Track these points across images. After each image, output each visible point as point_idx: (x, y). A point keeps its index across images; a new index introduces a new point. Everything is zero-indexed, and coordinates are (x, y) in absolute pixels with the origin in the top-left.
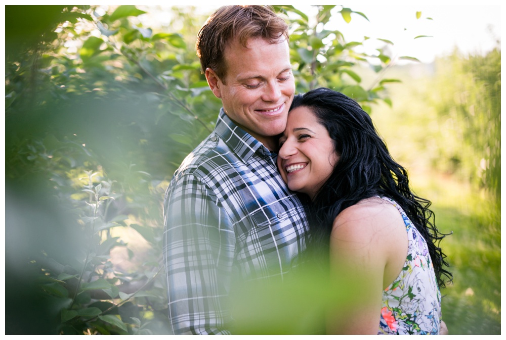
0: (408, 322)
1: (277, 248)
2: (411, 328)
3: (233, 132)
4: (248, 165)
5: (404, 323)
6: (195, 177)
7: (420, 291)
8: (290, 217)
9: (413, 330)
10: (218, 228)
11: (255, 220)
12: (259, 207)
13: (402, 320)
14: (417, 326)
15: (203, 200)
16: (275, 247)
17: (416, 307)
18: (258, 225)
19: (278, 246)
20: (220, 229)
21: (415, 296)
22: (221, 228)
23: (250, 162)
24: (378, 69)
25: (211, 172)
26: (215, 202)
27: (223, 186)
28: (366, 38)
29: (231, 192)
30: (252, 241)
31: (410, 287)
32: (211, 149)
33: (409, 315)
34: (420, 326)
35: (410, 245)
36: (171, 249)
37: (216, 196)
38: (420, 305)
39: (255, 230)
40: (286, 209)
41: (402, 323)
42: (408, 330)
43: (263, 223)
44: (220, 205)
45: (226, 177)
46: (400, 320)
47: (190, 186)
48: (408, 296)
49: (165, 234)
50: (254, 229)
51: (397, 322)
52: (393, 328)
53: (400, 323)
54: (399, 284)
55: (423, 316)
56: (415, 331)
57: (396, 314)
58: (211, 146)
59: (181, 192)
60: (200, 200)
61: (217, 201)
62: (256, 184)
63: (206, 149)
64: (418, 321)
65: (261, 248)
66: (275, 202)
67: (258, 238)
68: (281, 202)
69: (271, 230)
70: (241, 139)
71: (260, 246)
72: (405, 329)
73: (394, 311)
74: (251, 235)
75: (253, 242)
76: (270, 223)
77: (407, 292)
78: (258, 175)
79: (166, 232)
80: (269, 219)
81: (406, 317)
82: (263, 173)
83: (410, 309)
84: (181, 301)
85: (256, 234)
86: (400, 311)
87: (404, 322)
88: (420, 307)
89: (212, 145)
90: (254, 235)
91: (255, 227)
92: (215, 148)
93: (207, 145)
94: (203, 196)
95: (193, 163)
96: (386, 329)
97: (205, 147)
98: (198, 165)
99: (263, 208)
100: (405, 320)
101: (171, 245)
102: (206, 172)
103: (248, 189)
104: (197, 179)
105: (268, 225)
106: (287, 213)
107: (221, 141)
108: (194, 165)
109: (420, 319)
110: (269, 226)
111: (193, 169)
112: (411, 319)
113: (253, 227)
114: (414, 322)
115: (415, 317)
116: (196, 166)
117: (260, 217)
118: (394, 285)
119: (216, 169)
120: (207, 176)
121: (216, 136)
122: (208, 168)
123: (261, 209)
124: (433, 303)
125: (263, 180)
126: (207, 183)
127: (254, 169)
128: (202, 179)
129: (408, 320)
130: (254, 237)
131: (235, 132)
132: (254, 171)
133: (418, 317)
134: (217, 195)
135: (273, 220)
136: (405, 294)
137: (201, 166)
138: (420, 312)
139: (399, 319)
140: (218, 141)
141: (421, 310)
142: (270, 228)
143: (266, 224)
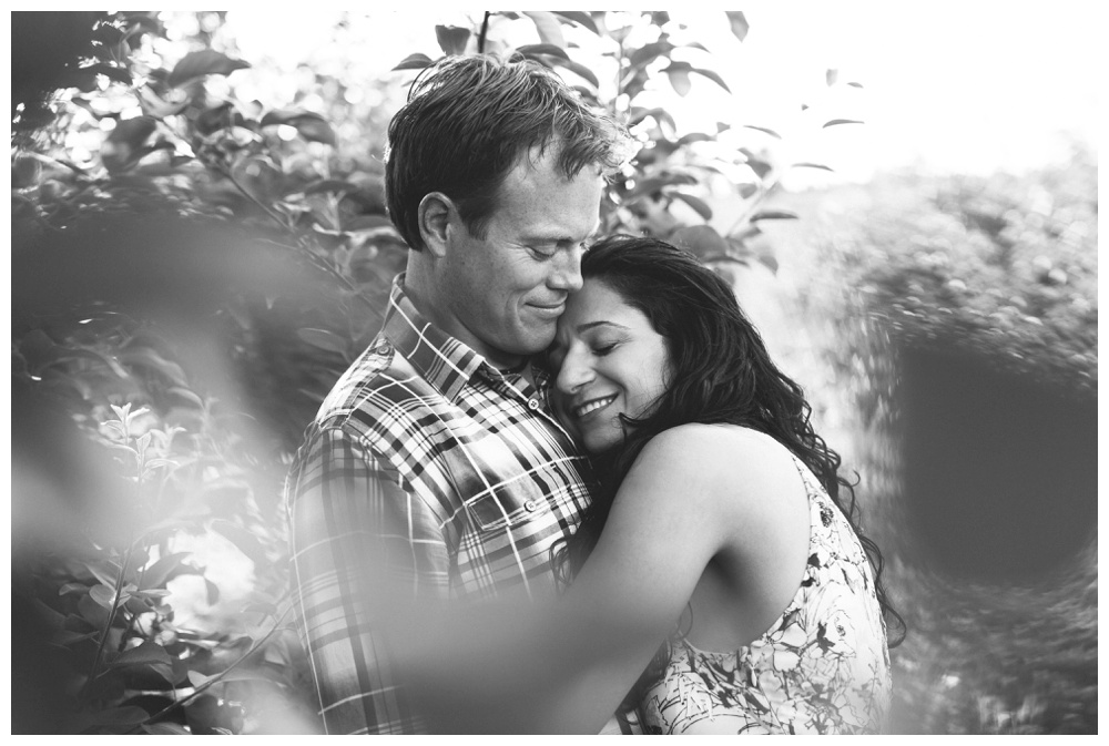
0: (815, 702)
1: (524, 577)
2: (822, 717)
3: (421, 335)
4: (460, 402)
5: (807, 705)
6: (346, 434)
7: (844, 635)
8: (555, 508)
9: (825, 720)
10: (408, 537)
11: (477, 518)
12: (486, 488)
13: (803, 696)
14: (834, 712)
15: (371, 479)
16: (521, 575)
17: (834, 670)
18: (484, 527)
19: (526, 572)
20: (412, 540)
21: (832, 645)
22: (414, 538)
23: (463, 394)
24: (747, 191)
25: (379, 421)
26: (398, 482)
27: (409, 445)
28: (723, 127)
29: (430, 456)
30: (470, 561)
31: (819, 624)
32: (377, 371)
33: (818, 687)
34: (841, 712)
35: (813, 535)
36: (311, 594)
37: (396, 469)
38: (843, 666)
39: (477, 537)
40: (546, 489)
41: (802, 704)
42: (815, 719)
43: (494, 523)
44: (408, 487)
45: (414, 424)
46: (799, 698)
47: (339, 453)
48: (816, 644)
49: (293, 561)
50: (474, 536)
51: (792, 703)
52: (782, 715)
53: (798, 706)
54: (797, 618)
55: (849, 690)
56: (829, 722)
57: (789, 685)
58: (378, 365)
59: (321, 468)
60: (364, 480)
61: (401, 480)
62: (477, 439)
63: (368, 373)
64: (838, 702)
65: (490, 576)
66: (520, 476)
67: (482, 555)
68: (535, 477)
69: (511, 537)
70: (438, 352)
71: (488, 571)
72: (810, 718)
73: (785, 677)
74: (467, 549)
75: (472, 564)
76: (509, 522)
77: (814, 637)
78: (483, 421)
79: (295, 557)
80: (508, 513)
81: (812, 690)
82: (493, 415)
83: (819, 674)
84: (348, 703)
85: (480, 546)
86: (798, 677)
87: (807, 701)
88: (841, 669)
89: (377, 362)
90: (474, 548)
91: (475, 533)
92: (386, 371)
93: (367, 363)
94: (369, 472)
95: (341, 405)
96: (767, 718)
97: (363, 366)
98: (352, 407)
99: (495, 490)
100: (809, 698)
101: (311, 584)
102: (370, 421)
103: (460, 450)
104: (350, 439)
105: (504, 527)
106: (547, 499)
107: (398, 355)
108: (343, 408)
109: (842, 697)
110: (508, 529)
111: (342, 417)
112: (822, 696)
113: (472, 532)
114: (827, 702)
115: (831, 690)
116: (347, 411)
117: (487, 510)
118: (786, 619)
119: (389, 411)
120: (371, 430)
121: (387, 344)
122: (373, 411)
123: (489, 493)
124: (873, 665)
125: (493, 430)
126: (373, 444)
127: (472, 409)
128: (362, 437)
129: (816, 698)
130: (474, 553)
131: (424, 335)
132: (472, 413)
133: (838, 693)
134: (399, 468)
135: (515, 515)
136: (810, 640)
137: (358, 410)
138: (842, 680)
139: (796, 694)
140: (393, 354)
141: (845, 677)
142: (509, 533)
143: (501, 526)
